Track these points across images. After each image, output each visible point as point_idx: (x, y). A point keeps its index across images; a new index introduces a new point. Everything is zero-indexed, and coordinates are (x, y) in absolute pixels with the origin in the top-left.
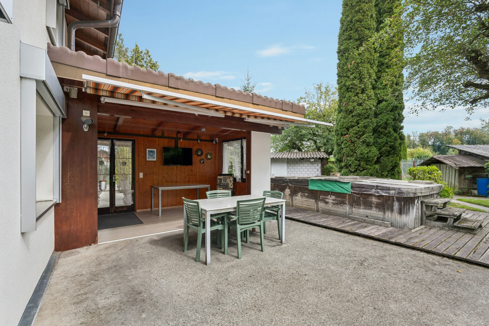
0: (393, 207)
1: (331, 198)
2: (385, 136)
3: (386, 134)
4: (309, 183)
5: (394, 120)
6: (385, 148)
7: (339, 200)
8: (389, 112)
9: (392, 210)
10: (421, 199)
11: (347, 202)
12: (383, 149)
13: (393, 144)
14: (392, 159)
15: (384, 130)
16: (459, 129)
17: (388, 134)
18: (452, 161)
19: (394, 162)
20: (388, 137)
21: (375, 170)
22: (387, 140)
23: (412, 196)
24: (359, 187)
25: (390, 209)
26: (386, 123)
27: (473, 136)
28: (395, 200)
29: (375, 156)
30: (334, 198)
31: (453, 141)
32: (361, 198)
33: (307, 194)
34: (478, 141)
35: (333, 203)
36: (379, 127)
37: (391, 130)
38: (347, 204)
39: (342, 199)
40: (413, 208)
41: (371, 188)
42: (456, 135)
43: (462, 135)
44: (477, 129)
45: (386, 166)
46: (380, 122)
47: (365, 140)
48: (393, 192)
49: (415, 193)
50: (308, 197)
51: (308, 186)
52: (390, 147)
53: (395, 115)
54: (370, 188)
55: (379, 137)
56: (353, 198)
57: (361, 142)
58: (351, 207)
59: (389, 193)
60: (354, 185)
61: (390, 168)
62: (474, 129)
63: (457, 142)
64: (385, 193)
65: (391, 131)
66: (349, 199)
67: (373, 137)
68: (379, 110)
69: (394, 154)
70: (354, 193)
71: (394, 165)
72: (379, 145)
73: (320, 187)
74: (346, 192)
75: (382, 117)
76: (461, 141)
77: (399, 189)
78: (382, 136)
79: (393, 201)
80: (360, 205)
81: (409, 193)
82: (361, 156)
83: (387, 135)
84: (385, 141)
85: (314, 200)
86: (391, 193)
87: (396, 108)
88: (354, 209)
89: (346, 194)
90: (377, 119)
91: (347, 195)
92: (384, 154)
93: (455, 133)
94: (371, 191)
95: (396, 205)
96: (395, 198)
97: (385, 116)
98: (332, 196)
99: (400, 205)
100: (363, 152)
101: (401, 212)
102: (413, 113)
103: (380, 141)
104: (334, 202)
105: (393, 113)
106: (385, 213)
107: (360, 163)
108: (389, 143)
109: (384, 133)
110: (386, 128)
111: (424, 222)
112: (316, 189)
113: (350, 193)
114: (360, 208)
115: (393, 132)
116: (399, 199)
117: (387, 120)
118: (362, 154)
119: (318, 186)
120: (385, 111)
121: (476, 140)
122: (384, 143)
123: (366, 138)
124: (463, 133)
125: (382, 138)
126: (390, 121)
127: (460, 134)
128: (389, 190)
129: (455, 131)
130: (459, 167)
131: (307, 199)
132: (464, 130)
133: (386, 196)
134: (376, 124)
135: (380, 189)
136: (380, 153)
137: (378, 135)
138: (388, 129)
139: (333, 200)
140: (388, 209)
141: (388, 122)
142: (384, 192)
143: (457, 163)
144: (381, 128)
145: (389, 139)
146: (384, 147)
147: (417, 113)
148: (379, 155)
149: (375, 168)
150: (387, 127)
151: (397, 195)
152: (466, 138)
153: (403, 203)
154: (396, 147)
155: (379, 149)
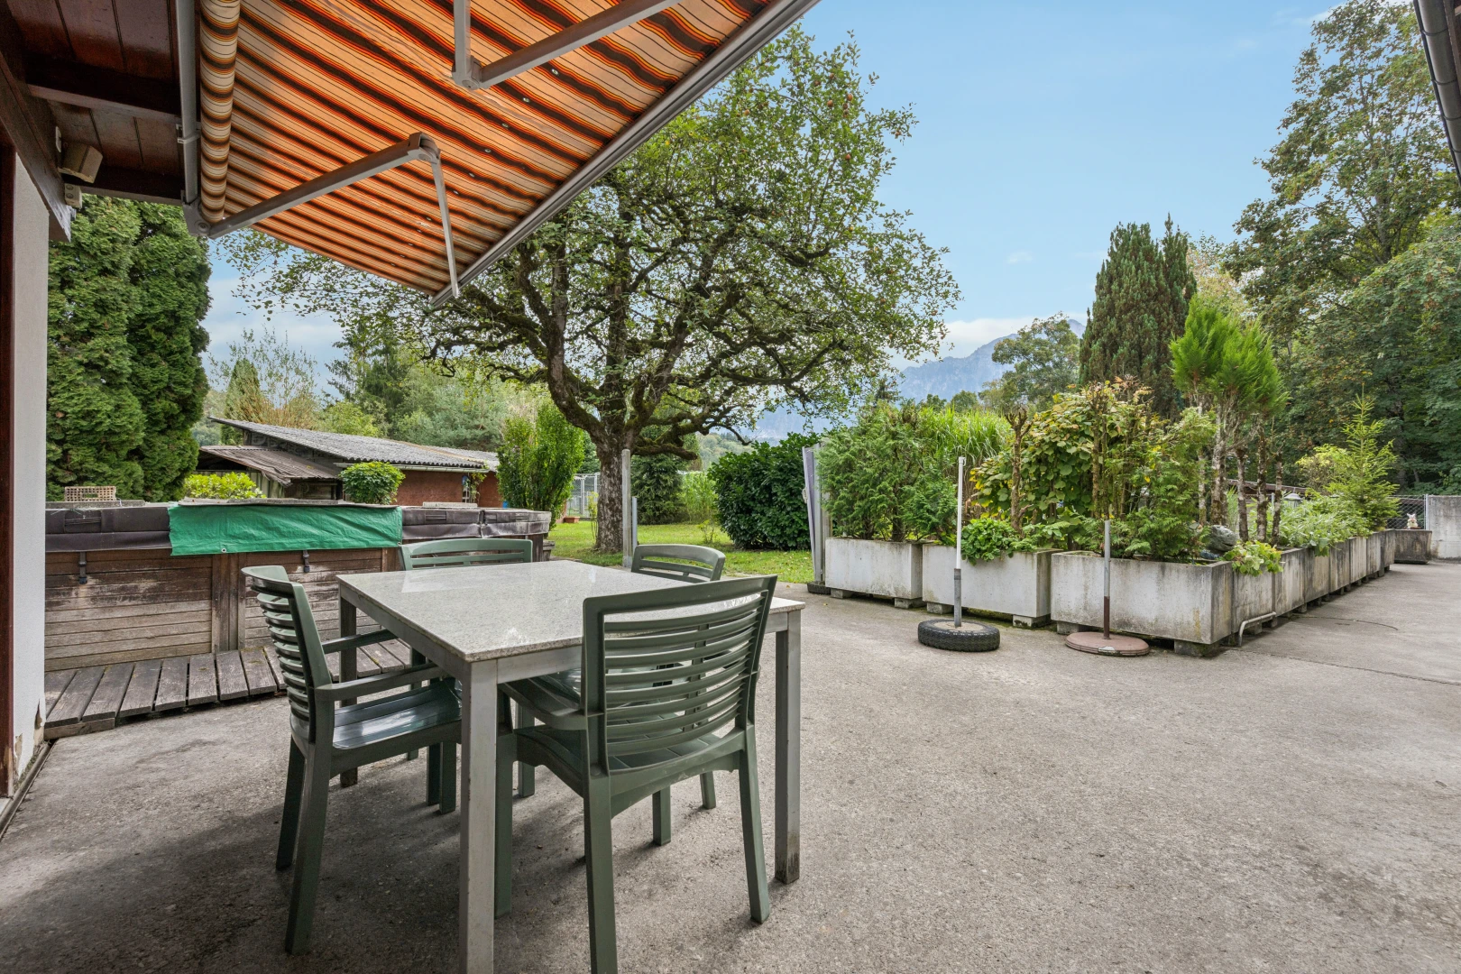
1: (307, 578)
2: (166, 359)
3: (171, 353)
4: (173, 524)
6: (163, 403)
8: (183, 280)
12: (159, 406)
13: (189, 392)
14: (182, 443)
15: (165, 337)
17: (178, 356)
22: (170, 377)
26: (172, 312)
30: (324, 574)
33: (145, 585)
35: (317, 594)
36: (149, 320)
37: (189, 341)
41: (468, 519)
46: (152, 305)
47: (101, 358)
48: (523, 524)
50: (154, 597)
51: (166, 539)
52: (178, 403)
54: (463, 519)
57: (81, 363)
59: (513, 529)
60: (411, 516)
64: (506, 529)
67: (130, 354)
68: (149, 260)
69: (182, 427)
70: (411, 542)
72: (141, 390)
73: (248, 537)
74: (382, 543)
75: (161, 290)
78: (156, 357)
82: (84, 423)
83: (173, 358)
84: (165, 377)
85: (204, 605)
86: (518, 529)
89: (380, 549)
90: (143, 291)
91: (385, 553)
94: (465, 529)
98: (312, 568)
100: (92, 408)
102: (258, 307)
103: (146, 373)
104: (324, 588)
107: (65, 452)
109: (163, 347)
110: (170, 334)
112: (223, 550)
113: (399, 544)
117: (178, 307)
118: (88, 415)
119: (234, 537)
120: (171, 273)
122: (162, 385)
123: (106, 351)
125: (154, 366)
128: (514, 521)
131: (153, 609)
134: (139, 308)
135: (492, 521)
138: (178, 337)
139: (320, 582)
142: (500, 528)
144: (154, 327)
145: (179, 375)
146: (158, 397)
147: (270, 312)
149: (131, 475)
150: (173, 327)
151: (532, 531)
155: (145, 404)
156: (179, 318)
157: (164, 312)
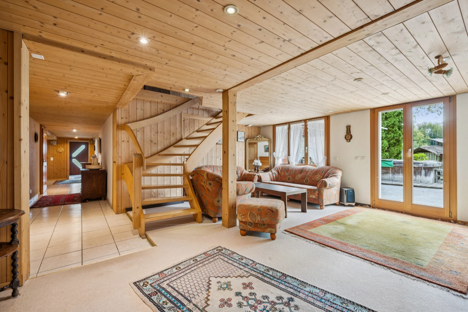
0: (421, 172)
2: (392, 133)
3: (393, 131)
5: (399, 122)
6: (393, 141)
7: (384, 172)
8: (395, 117)
9: (421, 174)
10: (435, 169)
11: (390, 172)
12: (392, 141)
13: (398, 138)
14: (398, 148)
16: (422, 124)
17: (395, 132)
18: (434, 150)
19: (398, 151)
20: (394, 133)
21: (386, 156)
22: (394, 136)
23: (432, 166)
24: (399, 163)
25: (419, 174)
26: (393, 124)
27: (434, 129)
28: (423, 169)
29: (386, 147)
31: (417, 134)
32: (400, 169)
34: (438, 134)
36: (389, 126)
37: (397, 128)
38: (391, 173)
39: (386, 171)
40: (432, 173)
42: (420, 129)
43: (424, 128)
44: (438, 124)
45: (393, 153)
46: (389, 123)
48: (421, 165)
49: (433, 165)
52: (396, 140)
53: (400, 119)
55: (388, 133)
56: (394, 170)
58: (393, 175)
59: (419, 166)
61: (396, 155)
62: (435, 124)
63: (421, 135)
64: (416, 165)
65: (397, 130)
66: (392, 170)
67: (384, 133)
68: (388, 115)
69: (398, 145)
70: (395, 167)
71: (398, 152)
72: (388, 139)
74: (390, 166)
75: (391, 120)
76: (424, 134)
77: (425, 163)
78: (391, 133)
79: (422, 169)
80: (400, 173)
81: (430, 165)
84: (393, 136)
87: (400, 114)
88: (395, 176)
90: (387, 121)
91: (390, 168)
92: (392, 145)
93: (419, 127)
95: (423, 172)
96: (422, 168)
97: (393, 119)
99: (426, 171)
101: (426, 175)
103: (389, 136)
105: (398, 117)
106: (416, 176)
108: (395, 138)
109: (392, 130)
110: (393, 128)
111: (436, 181)
113: (393, 167)
114: (400, 175)
115: (398, 130)
116: (424, 168)
117: (394, 122)
120: (393, 116)
121: (437, 133)
122: (392, 138)
124: (426, 126)
125: (390, 134)
126: (397, 123)
127: (423, 128)
128: (419, 164)
129: (418, 125)
130: (440, 154)
132: (427, 125)
133: (417, 167)
134: (386, 125)
136: (389, 145)
137: (388, 132)
138: (395, 128)
140: (418, 174)
141: (395, 123)
143: (438, 151)
144: (390, 127)
145: (395, 135)
146: (391, 140)
147: (415, 118)
148: (389, 146)
149: (386, 155)
150: (394, 126)
151: (424, 166)
152: (429, 131)
153: (427, 170)
154: (400, 140)
155: (389, 142)
156: (395, 124)
157: (391, 124)
